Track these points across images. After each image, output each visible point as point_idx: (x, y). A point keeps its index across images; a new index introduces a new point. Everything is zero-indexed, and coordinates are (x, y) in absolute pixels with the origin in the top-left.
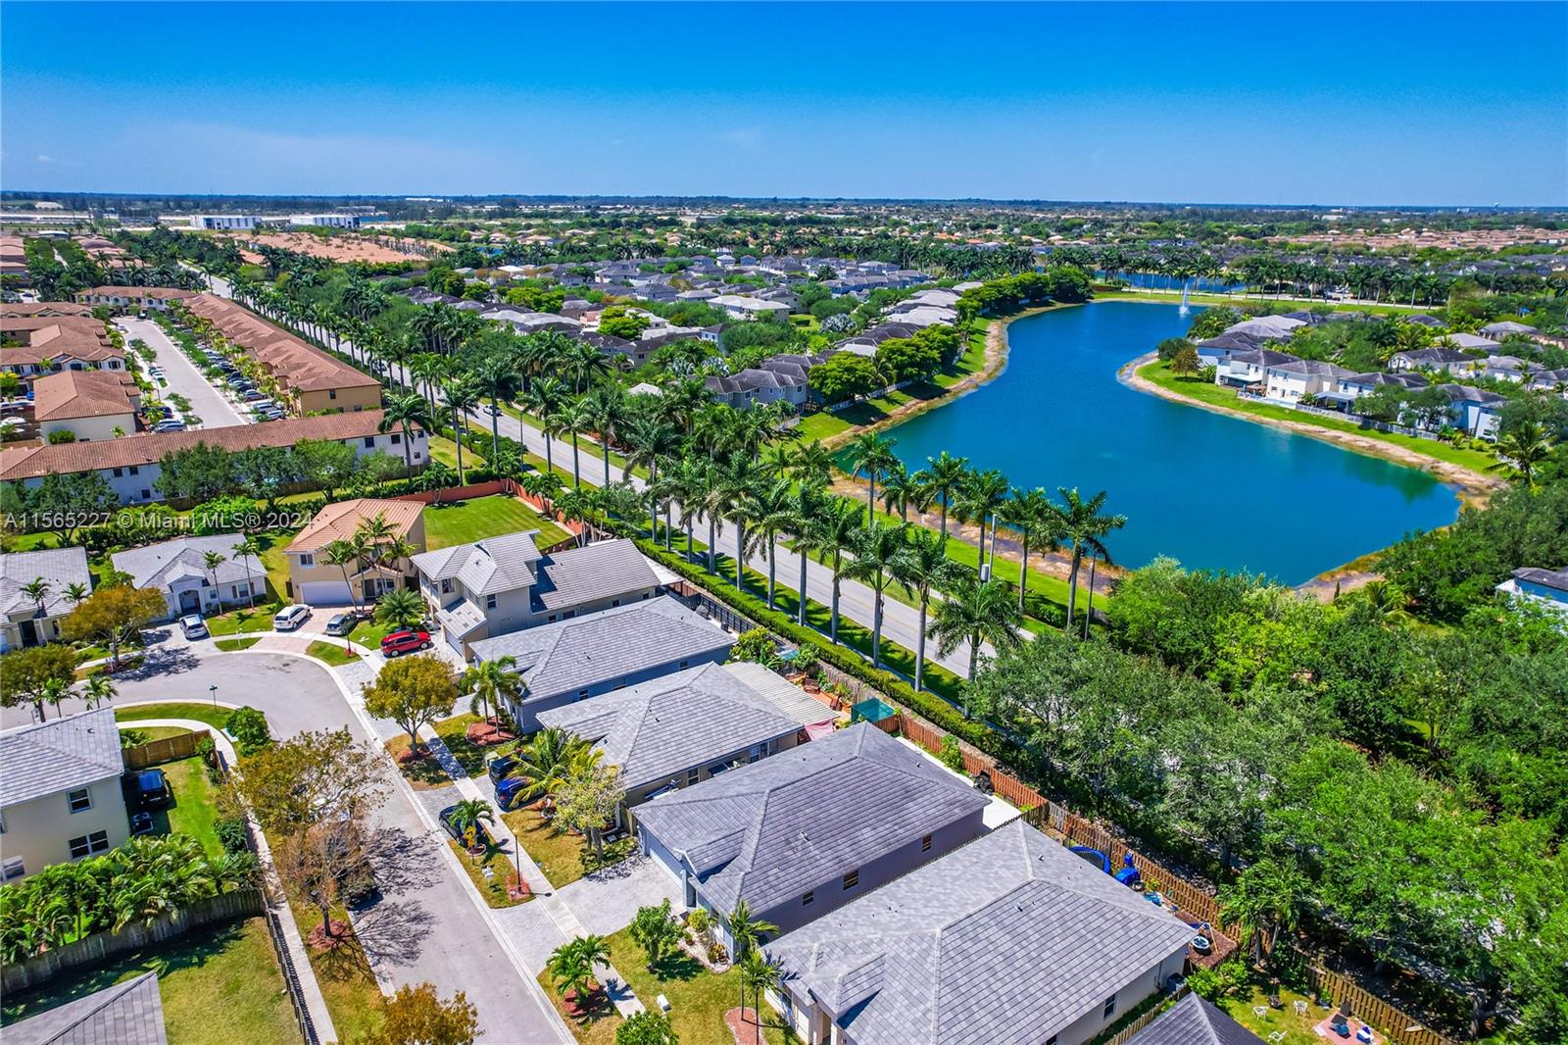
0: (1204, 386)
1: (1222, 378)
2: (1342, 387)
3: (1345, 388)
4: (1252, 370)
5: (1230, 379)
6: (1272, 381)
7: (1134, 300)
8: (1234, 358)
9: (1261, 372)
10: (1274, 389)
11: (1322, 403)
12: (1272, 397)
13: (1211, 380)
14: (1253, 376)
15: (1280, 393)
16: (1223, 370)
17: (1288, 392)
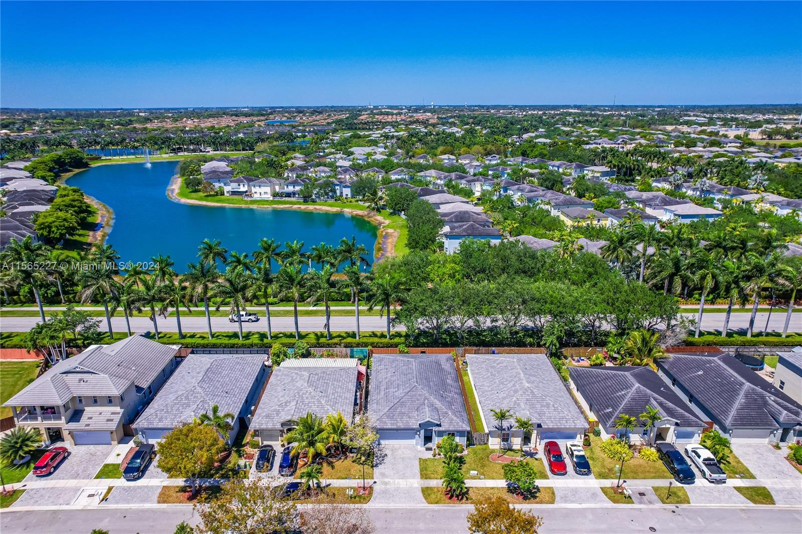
0: (219, 197)
1: (228, 192)
2: (286, 187)
3: (287, 187)
4: (242, 186)
5: (232, 192)
6: (254, 190)
7: (114, 163)
8: (231, 182)
9: (246, 186)
10: (256, 193)
11: (280, 195)
12: (256, 197)
13: (223, 194)
14: (243, 189)
15: (259, 194)
16: (227, 189)
17: (262, 193)
